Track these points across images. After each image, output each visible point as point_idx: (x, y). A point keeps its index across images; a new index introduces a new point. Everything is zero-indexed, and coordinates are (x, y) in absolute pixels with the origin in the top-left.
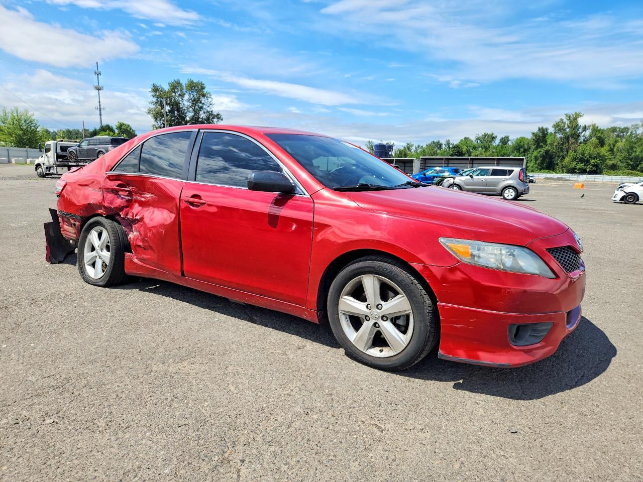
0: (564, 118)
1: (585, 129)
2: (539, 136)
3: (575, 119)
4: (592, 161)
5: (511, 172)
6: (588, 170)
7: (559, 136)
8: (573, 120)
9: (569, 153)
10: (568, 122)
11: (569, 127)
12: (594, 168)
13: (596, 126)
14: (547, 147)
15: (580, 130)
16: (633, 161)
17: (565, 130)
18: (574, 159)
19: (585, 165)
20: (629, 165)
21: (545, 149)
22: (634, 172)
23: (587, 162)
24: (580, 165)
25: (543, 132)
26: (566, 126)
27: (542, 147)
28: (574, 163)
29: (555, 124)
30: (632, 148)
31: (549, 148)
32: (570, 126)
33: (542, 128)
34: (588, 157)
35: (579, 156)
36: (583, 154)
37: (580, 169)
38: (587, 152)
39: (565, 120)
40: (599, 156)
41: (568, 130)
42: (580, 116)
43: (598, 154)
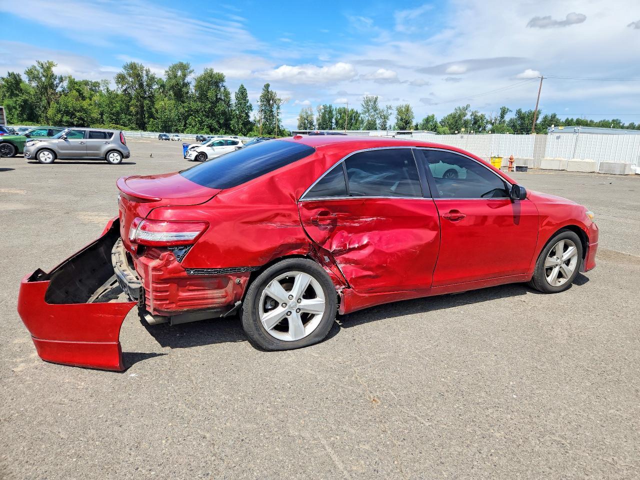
0: (36, 64)
1: (61, 79)
2: (11, 82)
3: (49, 68)
4: (78, 114)
5: (111, 135)
6: (75, 123)
7: (34, 84)
8: (47, 69)
9: (51, 104)
10: (41, 70)
11: (44, 76)
12: (81, 122)
13: (73, 78)
14: (24, 96)
15: (57, 81)
16: (115, 116)
17: (40, 78)
18: (59, 111)
19: (71, 117)
20: (113, 120)
21: (23, 98)
22: (118, 126)
23: (72, 115)
24: (65, 118)
25: (15, 78)
26: (41, 75)
27: (17, 95)
28: (59, 116)
29: (27, 70)
30: (111, 103)
31: (27, 98)
32: (45, 74)
33: (13, 74)
34: (72, 109)
35: (63, 108)
36: (67, 107)
37: (67, 122)
38: (70, 105)
39: (38, 68)
40: (82, 110)
41: (43, 79)
42: (54, 66)
43: (81, 107)
